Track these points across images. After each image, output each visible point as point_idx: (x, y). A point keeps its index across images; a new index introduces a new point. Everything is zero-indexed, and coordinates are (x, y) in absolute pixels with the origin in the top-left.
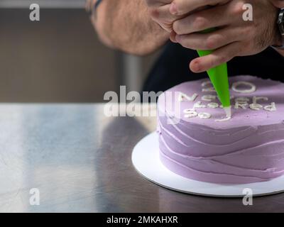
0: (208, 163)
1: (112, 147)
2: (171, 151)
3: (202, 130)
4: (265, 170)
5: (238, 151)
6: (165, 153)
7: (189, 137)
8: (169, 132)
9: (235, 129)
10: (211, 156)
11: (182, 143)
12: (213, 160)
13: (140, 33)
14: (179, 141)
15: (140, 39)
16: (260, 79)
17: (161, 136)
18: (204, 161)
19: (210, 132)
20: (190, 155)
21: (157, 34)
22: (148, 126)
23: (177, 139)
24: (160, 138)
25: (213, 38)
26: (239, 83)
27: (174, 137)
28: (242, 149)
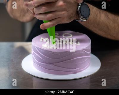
0: (52, 66)
1: (14, 60)
2: (37, 61)
3: (49, 53)
4: (75, 69)
5: (64, 61)
6: (35, 62)
7: (44, 56)
8: (36, 54)
9: (63, 52)
10: (53, 63)
11: (41, 58)
12: (54, 65)
13: (24, 13)
14: (40, 57)
15: (24, 16)
16: (74, 32)
17: (33, 55)
18: (51, 65)
19: (52, 54)
20: (45, 63)
21: (30, 14)
22: (30, 51)
23: (39, 56)
24: (33, 56)
25: (49, 15)
26: (66, 34)
27: (38, 55)
28: (66, 61)
